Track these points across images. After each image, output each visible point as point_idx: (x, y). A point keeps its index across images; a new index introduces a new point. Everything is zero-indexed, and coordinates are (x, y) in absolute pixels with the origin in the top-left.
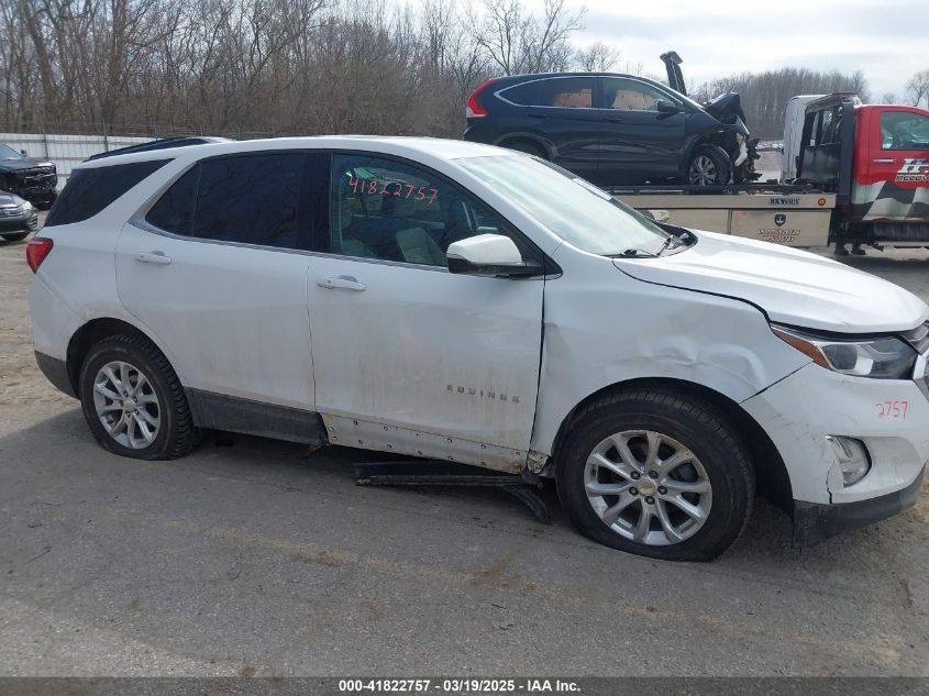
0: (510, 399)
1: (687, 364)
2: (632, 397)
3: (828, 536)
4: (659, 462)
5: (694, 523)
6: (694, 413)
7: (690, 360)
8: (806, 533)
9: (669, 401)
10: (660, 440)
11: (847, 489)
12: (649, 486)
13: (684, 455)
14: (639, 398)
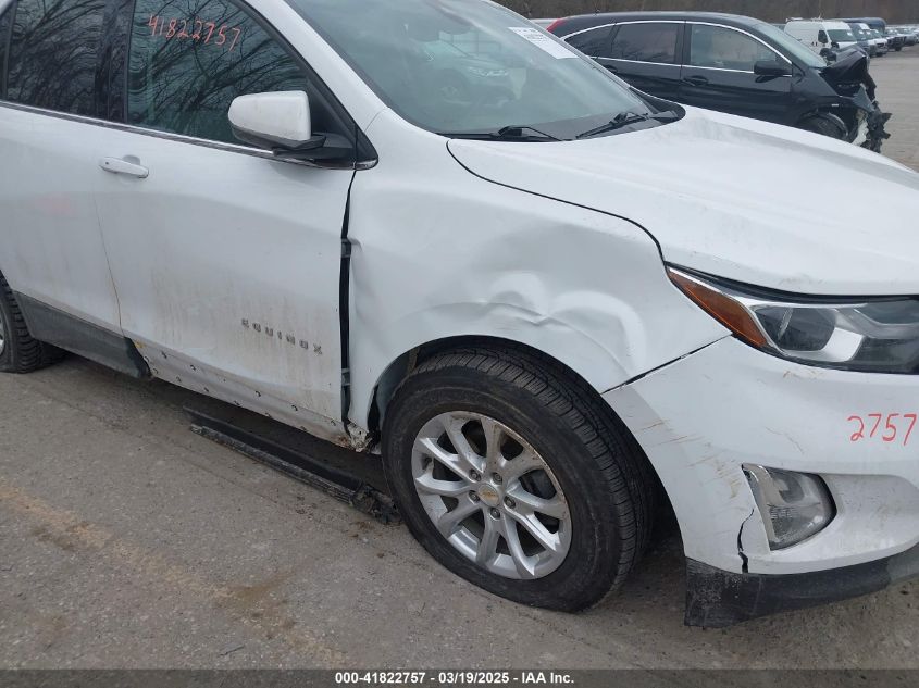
0: (311, 348)
1: (532, 319)
2: (463, 363)
3: (742, 618)
4: (503, 462)
5: (549, 558)
6: (545, 397)
7: (537, 315)
8: (706, 608)
9: (510, 375)
10: (499, 431)
11: (776, 553)
12: (490, 493)
13: (531, 459)
14: (469, 366)
